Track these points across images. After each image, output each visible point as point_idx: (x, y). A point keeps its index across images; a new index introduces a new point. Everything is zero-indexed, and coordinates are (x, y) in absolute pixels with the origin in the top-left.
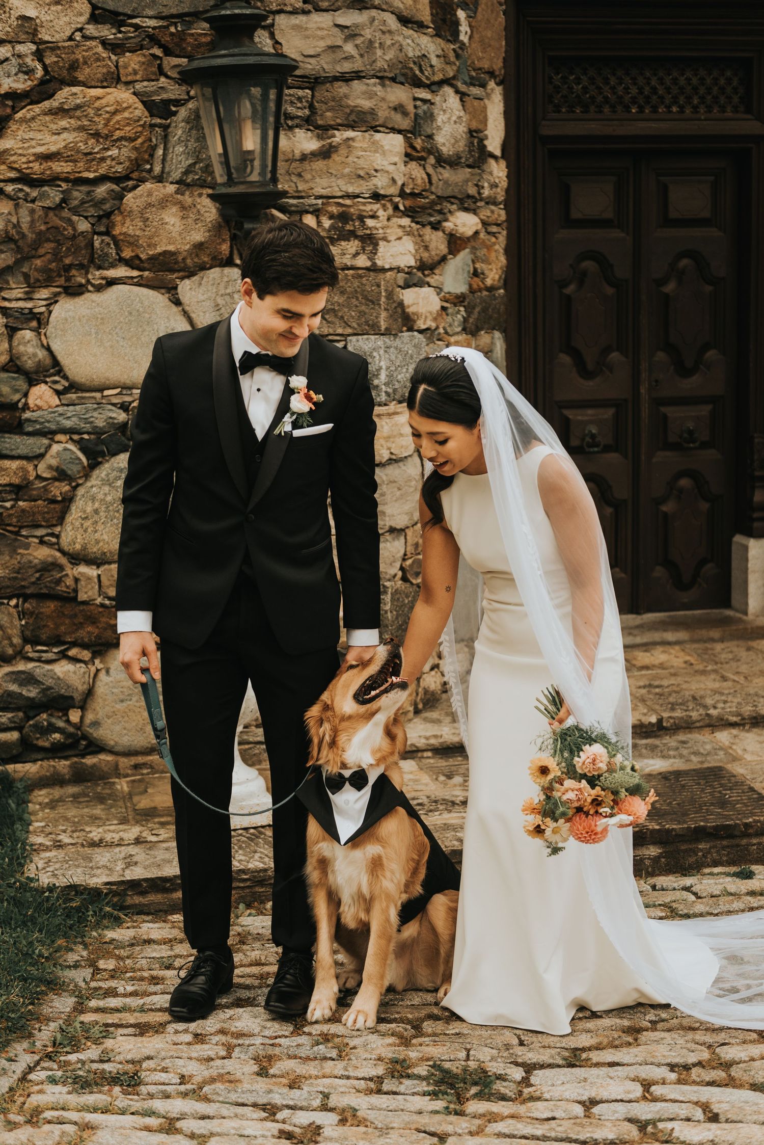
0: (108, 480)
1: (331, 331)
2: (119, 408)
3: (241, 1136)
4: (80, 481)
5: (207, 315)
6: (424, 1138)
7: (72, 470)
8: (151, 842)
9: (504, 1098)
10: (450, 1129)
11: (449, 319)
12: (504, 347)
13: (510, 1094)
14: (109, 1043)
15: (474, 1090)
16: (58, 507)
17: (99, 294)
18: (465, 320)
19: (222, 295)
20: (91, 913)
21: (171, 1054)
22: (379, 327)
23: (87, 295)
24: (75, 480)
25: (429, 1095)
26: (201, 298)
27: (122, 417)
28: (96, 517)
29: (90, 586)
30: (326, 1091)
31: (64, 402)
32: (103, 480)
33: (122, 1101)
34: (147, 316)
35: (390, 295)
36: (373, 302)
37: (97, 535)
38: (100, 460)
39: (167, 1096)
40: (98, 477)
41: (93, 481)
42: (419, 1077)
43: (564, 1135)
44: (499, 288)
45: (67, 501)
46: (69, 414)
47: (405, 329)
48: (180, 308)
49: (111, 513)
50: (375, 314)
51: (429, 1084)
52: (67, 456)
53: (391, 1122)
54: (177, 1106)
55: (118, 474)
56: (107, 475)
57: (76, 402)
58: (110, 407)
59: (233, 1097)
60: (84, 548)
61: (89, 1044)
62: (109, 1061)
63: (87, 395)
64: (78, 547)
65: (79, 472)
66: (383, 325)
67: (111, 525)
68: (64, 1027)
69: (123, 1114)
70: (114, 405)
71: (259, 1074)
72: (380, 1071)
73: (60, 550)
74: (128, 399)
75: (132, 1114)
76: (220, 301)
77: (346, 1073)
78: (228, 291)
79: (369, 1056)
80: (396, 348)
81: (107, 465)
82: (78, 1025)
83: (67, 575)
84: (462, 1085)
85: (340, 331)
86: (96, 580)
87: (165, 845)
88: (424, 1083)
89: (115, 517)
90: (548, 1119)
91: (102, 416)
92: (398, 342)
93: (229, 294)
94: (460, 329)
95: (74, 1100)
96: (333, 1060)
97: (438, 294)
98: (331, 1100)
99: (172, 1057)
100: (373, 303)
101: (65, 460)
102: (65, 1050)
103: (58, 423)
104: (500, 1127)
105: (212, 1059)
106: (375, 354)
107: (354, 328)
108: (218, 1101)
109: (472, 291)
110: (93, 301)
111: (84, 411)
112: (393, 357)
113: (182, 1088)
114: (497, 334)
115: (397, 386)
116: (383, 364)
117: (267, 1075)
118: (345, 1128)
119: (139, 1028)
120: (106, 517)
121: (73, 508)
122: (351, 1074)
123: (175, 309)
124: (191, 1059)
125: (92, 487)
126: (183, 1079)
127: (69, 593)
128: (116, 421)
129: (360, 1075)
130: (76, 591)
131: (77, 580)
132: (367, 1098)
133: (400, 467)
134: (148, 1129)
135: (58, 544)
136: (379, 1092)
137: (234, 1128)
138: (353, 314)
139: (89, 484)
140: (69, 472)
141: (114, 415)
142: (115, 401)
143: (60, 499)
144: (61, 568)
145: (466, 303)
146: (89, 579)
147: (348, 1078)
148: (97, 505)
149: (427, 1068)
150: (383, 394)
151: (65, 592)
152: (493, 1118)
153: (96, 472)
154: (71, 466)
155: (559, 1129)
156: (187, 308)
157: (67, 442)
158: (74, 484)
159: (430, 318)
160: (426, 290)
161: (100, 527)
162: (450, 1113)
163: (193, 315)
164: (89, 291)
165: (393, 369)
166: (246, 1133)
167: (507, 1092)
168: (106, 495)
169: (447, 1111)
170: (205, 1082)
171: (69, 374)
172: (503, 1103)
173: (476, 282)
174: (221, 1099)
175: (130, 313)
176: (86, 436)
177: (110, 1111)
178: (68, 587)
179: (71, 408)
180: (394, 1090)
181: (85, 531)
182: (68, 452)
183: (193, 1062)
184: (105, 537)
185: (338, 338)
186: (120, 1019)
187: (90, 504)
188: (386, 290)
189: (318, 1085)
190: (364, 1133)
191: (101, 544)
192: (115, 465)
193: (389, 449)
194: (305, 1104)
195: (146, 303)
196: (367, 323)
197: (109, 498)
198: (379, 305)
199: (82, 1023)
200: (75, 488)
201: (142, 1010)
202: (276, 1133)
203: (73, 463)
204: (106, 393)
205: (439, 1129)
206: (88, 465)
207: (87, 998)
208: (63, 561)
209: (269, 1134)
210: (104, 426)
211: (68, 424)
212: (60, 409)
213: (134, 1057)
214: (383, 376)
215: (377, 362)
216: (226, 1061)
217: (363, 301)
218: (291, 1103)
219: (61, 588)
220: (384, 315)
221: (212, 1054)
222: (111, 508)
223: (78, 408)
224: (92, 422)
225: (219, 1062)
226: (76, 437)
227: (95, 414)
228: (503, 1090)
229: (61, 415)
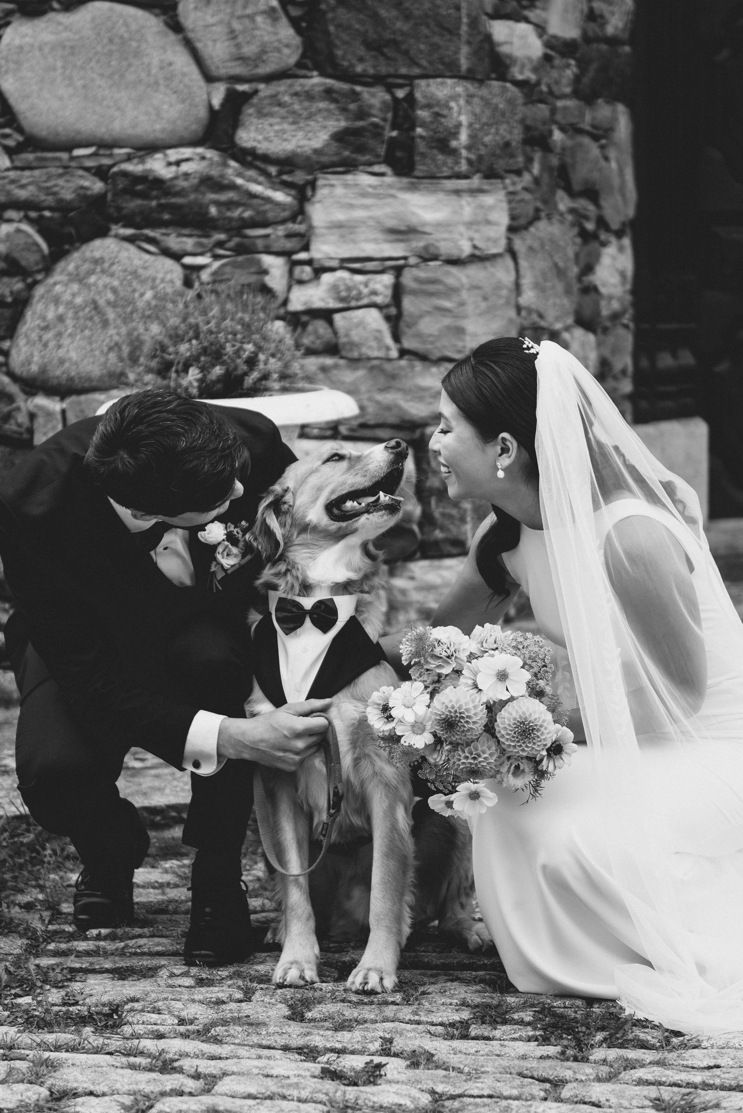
0: (78, 275)
1: (391, 70)
2: (95, 174)
3: (268, 1076)
4: (39, 277)
5: (218, 45)
6: (531, 1084)
7: (29, 259)
8: (134, 768)
9: (643, 1045)
10: (568, 1074)
11: (555, 74)
12: (630, 127)
13: (653, 1041)
14: (76, 986)
15: (599, 1036)
16: (7, 313)
17: (67, 15)
18: (577, 79)
19: (240, 17)
20: (49, 852)
21: (165, 996)
22: (458, 67)
23: (51, 15)
24: (31, 274)
25: (536, 1040)
26: (211, 20)
27: (97, 186)
28: (60, 327)
29: (50, 426)
30: (388, 1036)
31: (18, 164)
32: (70, 274)
33: (97, 1041)
34: (134, 44)
35: (474, 23)
36: (452, 31)
37: (61, 353)
38: (67, 247)
39: (160, 1036)
40: (63, 271)
41: (58, 276)
42: (521, 1022)
43: (734, 1083)
44: (622, 43)
45: (21, 304)
46: (24, 181)
47: (493, 76)
48: (181, 36)
49: (82, 321)
50: (452, 48)
51: (535, 1029)
52: (21, 240)
53: (483, 1066)
54: (174, 1046)
55: (92, 267)
56: (77, 268)
57: (34, 164)
58: (81, 172)
59: (255, 1039)
60: (43, 370)
61: (48, 987)
62: (76, 1003)
63: (50, 155)
64: (34, 368)
65: (37, 263)
66: (464, 64)
67: (82, 339)
68: (12, 969)
69: (96, 1053)
70: (87, 169)
71: (289, 1018)
72: (465, 1015)
73: (10, 374)
74: (106, 161)
75: (111, 1054)
76: (237, 25)
77: (417, 1018)
78: (249, 11)
79: (448, 1001)
80: (482, 98)
81: (76, 255)
82: (32, 967)
83: (18, 409)
84: (584, 1029)
85: (403, 71)
86: (59, 417)
87: (153, 772)
88: (529, 1028)
89: (86, 327)
90: (709, 1068)
91: (71, 185)
92: (484, 92)
93: (248, 16)
94: (568, 90)
95: (26, 1038)
96: (397, 1004)
97: (540, 36)
98: (395, 1043)
99: (166, 999)
100: (450, 32)
101: (18, 245)
102: (13, 992)
103: (9, 193)
104: (640, 1073)
105: (224, 1002)
106: (453, 104)
107: (424, 68)
108: (233, 1044)
109: (587, 38)
110: (60, 23)
111: (44, 178)
112: (478, 110)
113: (182, 1029)
114: (621, 108)
115: (483, 151)
116: (464, 119)
117: (302, 1019)
118: (417, 1071)
119: (117, 973)
120: (74, 326)
121: (28, 314)
122: (424, 1019)
123: (172, 37)
124: (193, 1001)
125: (55, 284)
126: (182, 1022)
127: (21, 434)
128: (89, 193)
129: (436, 1020)
130: (31, 431)
131: (32, 416)
132: (448, 1043)
133: (485, 268)
134: (133, 1067)
135: (6, 364)
136: (465, 1037)
137: (257, 1067)
138: (422, 47)
139: (51, 281)
140: (24, 263)
141: (86, 184)
142: (89, 163)
143: (9, 300)
144: (10, 399)
145: (578, 55)
146: (49, 414)
147: (418, 1023)
148: (61, 309)
149: (532, 1013)
150: (463, 162)
151: (15, 432)
152: (630, 1065)
153: (61, 265)
154: (25, 254)
155: (727, 1076)
156: (191, 35)
157: (20, 221)
158: (29, 280)
159: (528, 66)
160: (523, 27)
161: (66, 341)
162: (568, 1060)
163: (199, 45)
164: (54, 10)
165: (477, 126)
166: (274, 1072)
167: (649, 1038)
168: (74, 295)
169: (563, 1056)
170: (214, 1024)
171: (25, 124)
172: (643, 1050)
173: (592, 27)
174: (237, 1041)
175: (111, 41)
176: (47, 214)
177: (78, 1049)
178: (19, 425)
179: (27, 173)
180: (486, 1034)
181: (45, 345)
182: (22, 235)
183: (196, 1005)
184: (73, 355)
185: (400, 81)
186: (91, 964)
187: (52, 307)
188: (469, 16)
189: (376, 1029)
190: (445, 1076)
191: (67, 365)
192: (88, 254)
193: (471, 239)
194: (358, 1047)
195: (134, 27)
196: (441, 60)
197: (79, 300)
198: (459, 36)
199: (38, 966)
200: (31, 287)
201: (122, 953)
202: (318, 1072)
203: (28, 250)
204: (78, 152)
205: (551, 1074)
206: (51, 253)
207: (45, 940)
208: (13, 389)
209: (308, 1074)
210: (72, 201)
211: (23, 194)
212: (12, 174)
213: (111, 998)
214: (464, 137)
215: (455, 115)
216: (243, 1004)
217: (436, 29)
218: (339, 1046)
219: (11, 426)
220: (465, 50)
221: (223, 996)
222: (81, 314)
223: (37, 173)
224: (55, 194)
225: (233, 1006)
226: (33, 214)
227: (61, 182)
228: (642, 1036)
229: (13, 182)
